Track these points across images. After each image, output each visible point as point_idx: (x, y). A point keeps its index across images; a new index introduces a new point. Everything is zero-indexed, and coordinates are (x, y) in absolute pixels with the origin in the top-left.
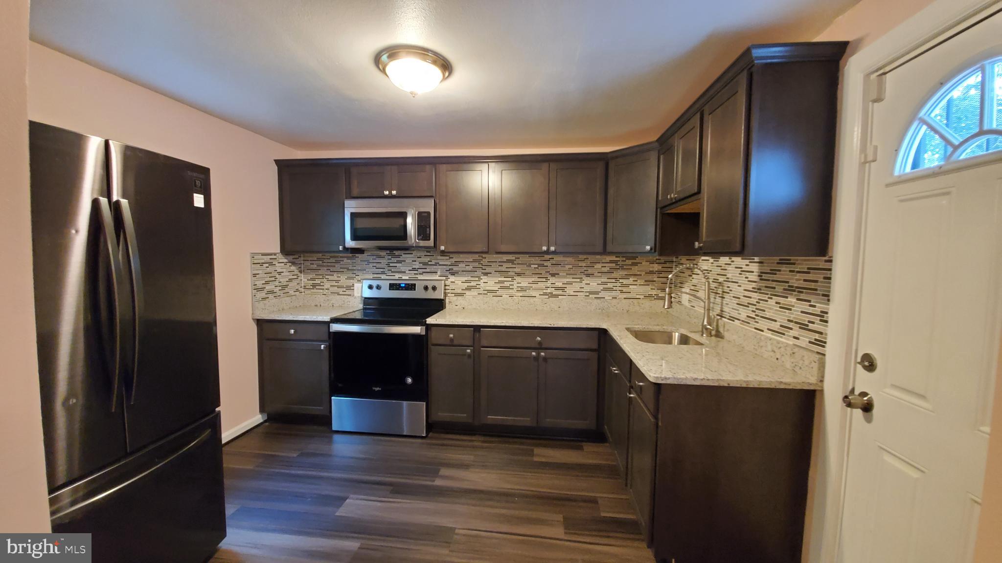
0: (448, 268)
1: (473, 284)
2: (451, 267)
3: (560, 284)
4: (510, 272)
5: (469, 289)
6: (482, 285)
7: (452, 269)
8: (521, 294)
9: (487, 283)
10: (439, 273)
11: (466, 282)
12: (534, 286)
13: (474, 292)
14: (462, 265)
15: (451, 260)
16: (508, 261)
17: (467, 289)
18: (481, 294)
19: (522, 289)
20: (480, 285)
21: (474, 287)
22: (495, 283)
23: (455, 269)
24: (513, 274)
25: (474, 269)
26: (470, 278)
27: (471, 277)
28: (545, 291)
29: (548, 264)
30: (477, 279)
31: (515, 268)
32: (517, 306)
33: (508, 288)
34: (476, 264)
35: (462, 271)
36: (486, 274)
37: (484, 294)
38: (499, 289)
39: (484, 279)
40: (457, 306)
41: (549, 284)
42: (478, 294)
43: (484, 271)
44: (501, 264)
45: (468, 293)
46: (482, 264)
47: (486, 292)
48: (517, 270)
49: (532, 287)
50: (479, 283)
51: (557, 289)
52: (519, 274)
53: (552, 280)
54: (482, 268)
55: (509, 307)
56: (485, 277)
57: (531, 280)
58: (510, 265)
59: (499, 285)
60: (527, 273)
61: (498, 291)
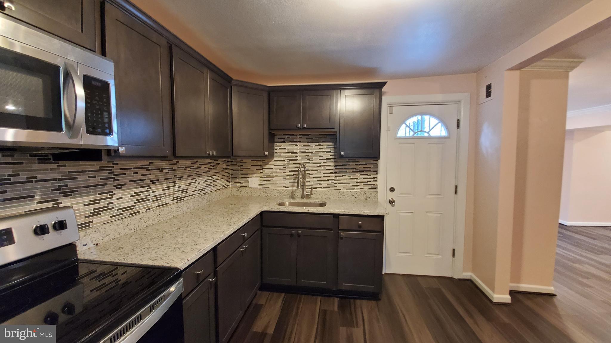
0: (57, 185)
1: (103, 204)
2: (61, 183)
3: (184, 187)
4: (145, 180)
5: (96, 213)
6: (116, 202)
7: (67, 186)
8: (156, 204)
9: (122, 198)
10: (38, 197)
11: (92, 203)
12: (167, 192)
13: (105, 216)
14: (82, 178)
15: (62, 169)
16: (143, 167)
17: (93, 214)
18: (115, 216)
19: (157, 198)
20: (112, 203)
21: (105, 209)
22: (131, 196)
23: (71, 184)
24: (148, 182)
25: (103, 182)
26: (98, 197)
27: (99, 194)
28: (175, 196)
29: (175, 167)
30: (108, 195)
31: (150, 174)
32: (158, 218)
33: (144, 200)
34: (106, 174)
35: (84, 187)
36: (119, 187)
37: (118, 215)
38: (135, 203)
39: (118, 193)
40: (86, 245)
41: (176, 188)
42: (111, 217)
43: (116, 183)
44: (136, 171)
45: (96, 219)
46: (113, 172)
47: (121, 212)
48: (152, 177)
49: (165, 194)
50: (110, 201)
51: (183, 191)
52: (154, 182)
53: (179, 183)
54: (114, 178)
55: (151, 222)
56: (119, 191)
57: (164, 186)
58: (144, 172)
59: (135, 199)
60: (161, 179)
61: (135, 206)
